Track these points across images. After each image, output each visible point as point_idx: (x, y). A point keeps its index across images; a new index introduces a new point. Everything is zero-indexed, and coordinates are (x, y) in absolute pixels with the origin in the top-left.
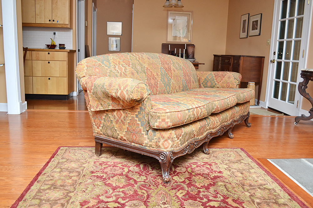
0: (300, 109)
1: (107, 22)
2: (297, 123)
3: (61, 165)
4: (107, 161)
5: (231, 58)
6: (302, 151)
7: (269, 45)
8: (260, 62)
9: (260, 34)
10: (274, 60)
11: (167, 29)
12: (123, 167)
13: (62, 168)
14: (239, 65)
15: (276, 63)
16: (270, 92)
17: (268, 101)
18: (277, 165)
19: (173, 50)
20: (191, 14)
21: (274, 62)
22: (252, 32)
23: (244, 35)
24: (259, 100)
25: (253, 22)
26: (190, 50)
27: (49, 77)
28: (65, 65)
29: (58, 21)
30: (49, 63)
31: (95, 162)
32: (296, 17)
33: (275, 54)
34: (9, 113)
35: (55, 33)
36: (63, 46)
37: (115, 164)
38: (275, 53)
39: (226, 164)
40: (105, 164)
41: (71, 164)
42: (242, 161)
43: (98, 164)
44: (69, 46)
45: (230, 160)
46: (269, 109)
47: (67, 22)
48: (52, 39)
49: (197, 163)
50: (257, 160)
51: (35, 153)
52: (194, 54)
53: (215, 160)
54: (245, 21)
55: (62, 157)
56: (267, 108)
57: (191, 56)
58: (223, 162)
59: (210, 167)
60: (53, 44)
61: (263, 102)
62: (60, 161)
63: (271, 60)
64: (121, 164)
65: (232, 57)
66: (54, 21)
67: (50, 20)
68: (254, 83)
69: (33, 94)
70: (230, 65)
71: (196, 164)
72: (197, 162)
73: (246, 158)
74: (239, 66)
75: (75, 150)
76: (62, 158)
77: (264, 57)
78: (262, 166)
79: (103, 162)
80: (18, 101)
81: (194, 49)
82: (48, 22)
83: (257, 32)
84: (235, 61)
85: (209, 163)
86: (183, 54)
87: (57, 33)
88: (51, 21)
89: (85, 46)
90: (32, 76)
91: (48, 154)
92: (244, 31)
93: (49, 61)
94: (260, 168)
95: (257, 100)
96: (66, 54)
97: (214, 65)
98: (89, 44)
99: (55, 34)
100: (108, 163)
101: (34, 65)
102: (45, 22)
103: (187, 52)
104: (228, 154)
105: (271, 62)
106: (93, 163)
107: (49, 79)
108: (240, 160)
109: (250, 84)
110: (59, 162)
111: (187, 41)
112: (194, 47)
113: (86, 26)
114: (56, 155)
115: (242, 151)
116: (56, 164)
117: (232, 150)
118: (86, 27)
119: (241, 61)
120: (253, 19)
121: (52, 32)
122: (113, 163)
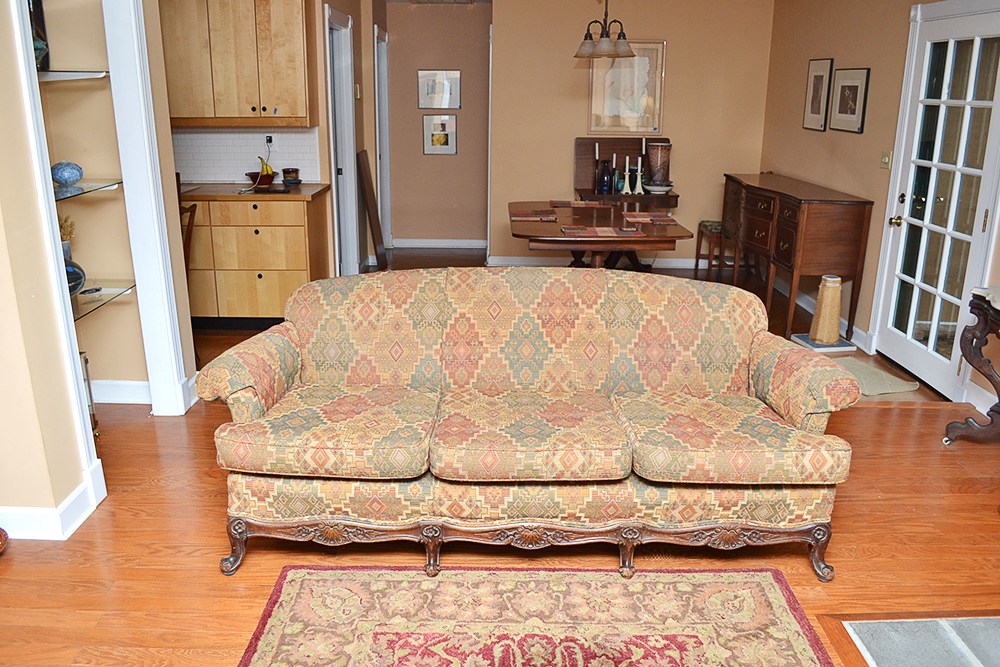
0: (968, 380)
1: (420, 72)
2: (950, 439)
3: (289, 648)
4: (407, 631)
5: (774, 199)
6: (948, 577)
7: (886, 169)
8: (858, 217)
9: (861, 130)
10: (899, 218)
11: (590, 95)
12: (450, 658)
13: (292, 659)
14: (795, 227)
15: (904, 228)
16: (883, 313)
17: (877, 333)
18: (869, 649)
19: (606, 157)
20: (660, 50)
21: (899, 225)
22: (839, 119)
23: (815, 121)
24: (853, 325)
25: (843, 88)
26: (658, 158)
27: (260, 272)
28: (301, 237)
29: (276, 110)
30: (257, 232)
31: (376, 635)
32: (969, 104)
33: (903, 201)
34: (156, 412)
35: (271, 138)
36: (294, 175)
37: (429, 643)
38: (903, 196)
39: (724, 646)
40: (401, 642)
41: (315, 641)
42: (772, 630)
43: (383, 640)
44: (312, 174)
45: (740, 627)
46: (879, 359)
47: (302, 112)
48: (261, 159)
49: (644, 638)
50: (815, 623)
51: (224, 593)
52: (668, 170)
53: (698, 626)
54: (819, 79)
55: (291, 614)
56: (873, 352)
57: (658, 177)
58: (719, 635)
59: (682, 658)
60: (265, 173)
61: (864, 334)
62: (288, 631)
63: (891, 219)
64: (444, 644)
65: (778, 198)
66: (264, 109)
67: (254, 109)
68: (840, 279)
69: (219, 318)
70: (772, 220)
71: (643, 647)
72: (646, 633)
73: (785, 614)
74: (796, 229)
75: (325, 581)
76: (294, 619)
77: (872, 203)
78: (825, 653)
79: (397, 634)
80: (176, 381)
81: (668, 155)
82: (251, 114)
83: (853, 121)
84: (787, 213)
85: (680, 639)
86: (637, 171)
87: (275, 137)
88: (258, 110)
89: (358, 155)
90: (215, 270)
91: (256, 597)
92: (815, 110)
93: (258, 228)
94: (817, 661)
95: (847, 323)
96: (302, 206)
97: (725, 204)
98: (368, 146)
99: (270, 140)
100: (410, 640)
101: (218, 239)
102: (240, 112)
103: (649, 162)
104: (736, 597)
105: (891, 223)
106: (370, 641)
107: (260, 276)
108: (767, 626)
109: (828, 284)
110: (283, 636)
111: (651, 129)
112: (669, 150)
113: (356, 99)
114: (277, 606)
115: (775, 584)
116: (276, 643)
117: (748, 580)
118: (358, 103)
119: (801, 215)
120: (843, 80)
121: (263, 137)
122: (422, 637)
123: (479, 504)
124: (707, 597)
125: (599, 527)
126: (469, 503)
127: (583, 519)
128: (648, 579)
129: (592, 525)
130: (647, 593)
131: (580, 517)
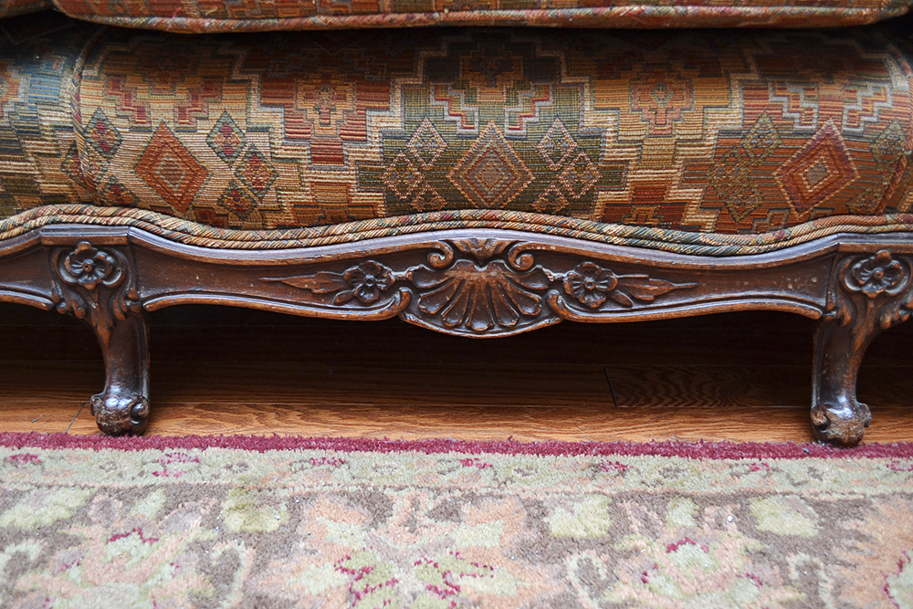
123: (260, 141)
124: (888, 564)
125: (753, 249)
126: (219, 140)
127: (692, 216)
128: (631, 483)
129: (723, 241)
130: (626, 543)
131: (681, 206)
